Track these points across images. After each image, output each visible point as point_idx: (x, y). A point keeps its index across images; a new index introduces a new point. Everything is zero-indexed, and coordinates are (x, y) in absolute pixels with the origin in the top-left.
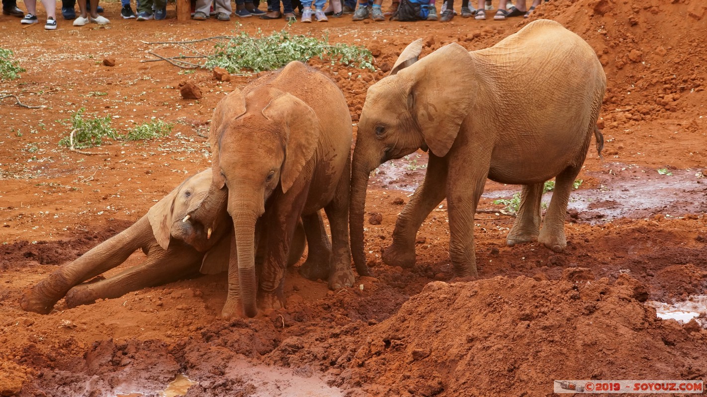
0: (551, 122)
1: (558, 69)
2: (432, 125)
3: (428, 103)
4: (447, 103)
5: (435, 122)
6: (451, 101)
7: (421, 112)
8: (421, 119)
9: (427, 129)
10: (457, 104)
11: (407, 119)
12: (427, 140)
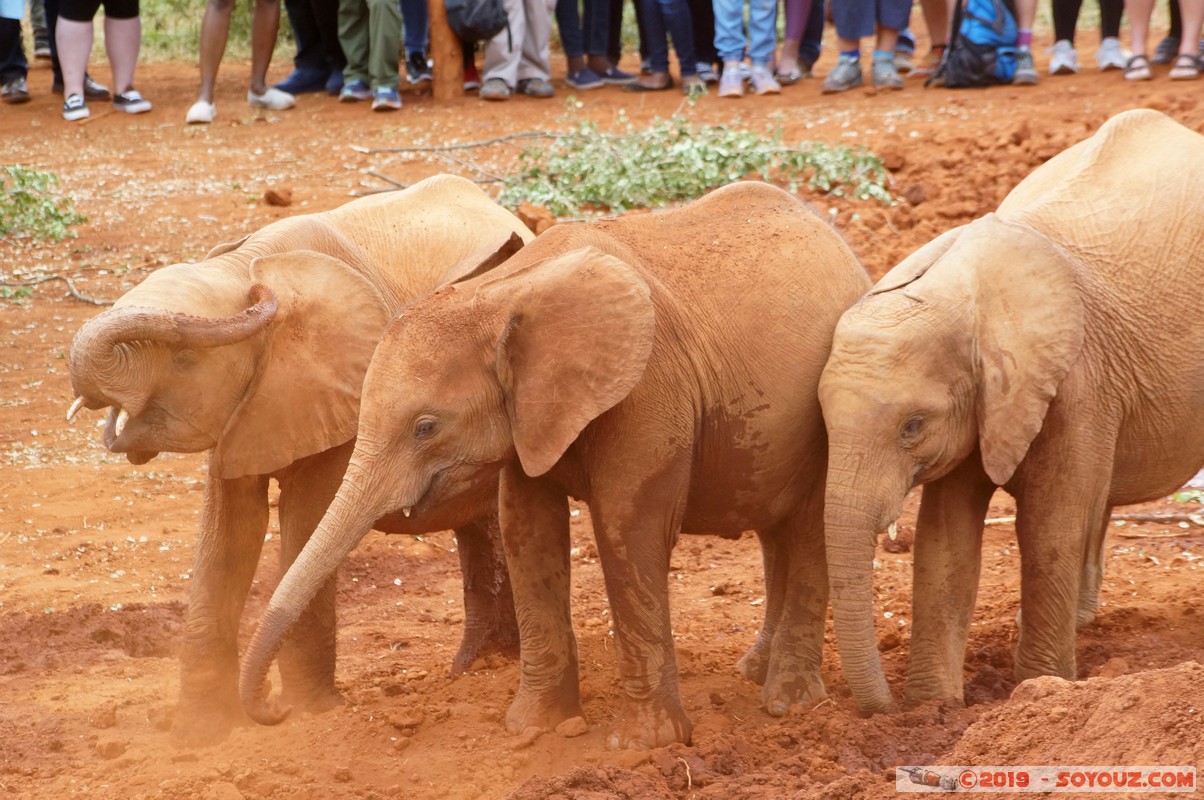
2: (1003, 404)
3: (1000, 350)
4: (1032, 346)
5: (1009, 395)
6: (1041, 340)
7: (991, 372)
8: (991, 389)
9: (993, 413)
10: (1049, 347)
11: (968, 392)
12: (986, 442)
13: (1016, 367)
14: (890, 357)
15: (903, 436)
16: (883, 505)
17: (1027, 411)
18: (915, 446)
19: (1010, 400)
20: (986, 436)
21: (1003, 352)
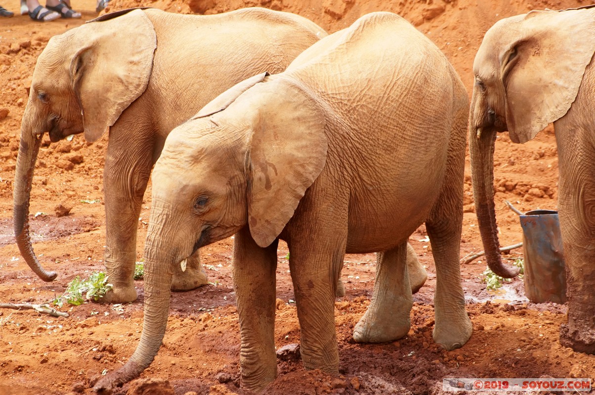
0: (405, 171)
1: (408, 93)
2: (266, 196)
3: (266, 162)
4: (290, 163)
5: (271, 191)
6: (296, 160)
7: (258, 174)
8: (257, 186)
9: (259, 200)
10: (302, 166)
11: (241, 184)
12: (252, 218)
13: (277, 174)
14: (192, 156)
15: (195, 206)
16: (178, 248)
17: (283, 203)
18: (204, 214)
19: (271, 193)
20: (252, 214)
21: (269, 163)
